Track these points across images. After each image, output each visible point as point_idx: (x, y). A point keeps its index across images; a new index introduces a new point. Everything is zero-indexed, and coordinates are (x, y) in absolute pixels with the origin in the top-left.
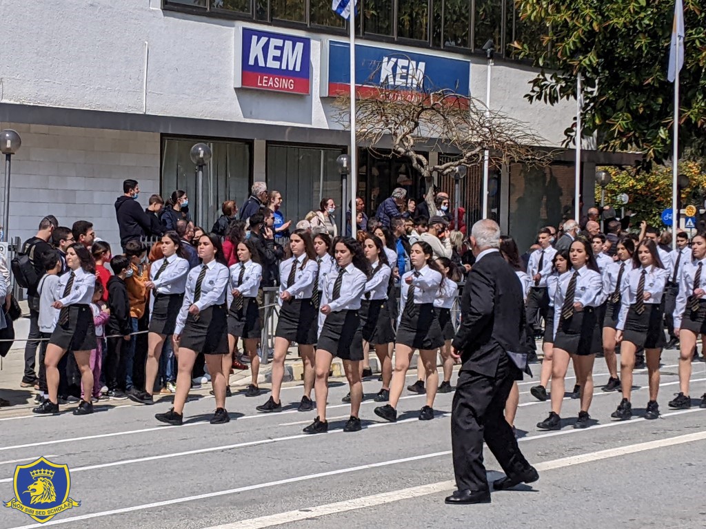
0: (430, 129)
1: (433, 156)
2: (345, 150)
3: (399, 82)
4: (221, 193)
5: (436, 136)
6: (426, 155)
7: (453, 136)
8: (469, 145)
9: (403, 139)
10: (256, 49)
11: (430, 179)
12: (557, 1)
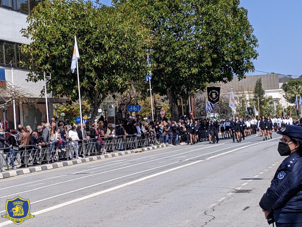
7: (1, 95)
8: (7, 98)
12: (34, 47)
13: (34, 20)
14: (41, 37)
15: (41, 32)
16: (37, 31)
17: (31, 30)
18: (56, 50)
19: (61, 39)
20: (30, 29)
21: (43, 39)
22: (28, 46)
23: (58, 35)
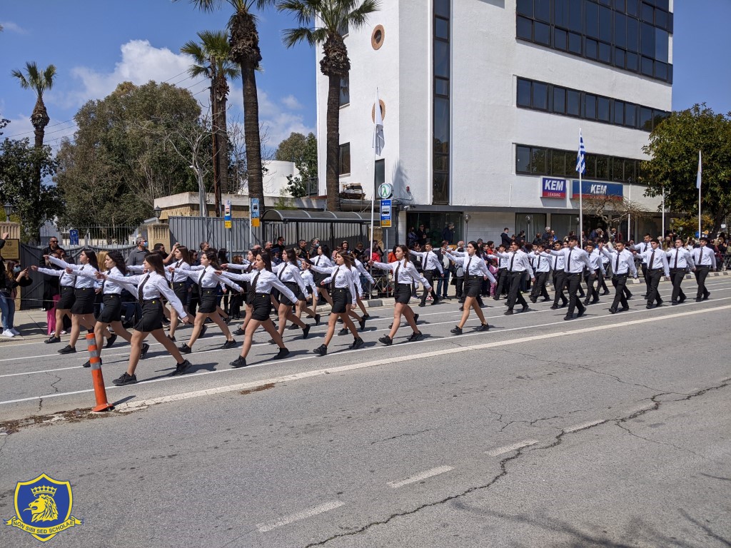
0: (609, 207)
1: (610, 216)
2: (578, 216)
3: (597, 192)
4: (536, 231)
5: (611, 210)
6: (607, 216)
7: (617, 209)
8: (623, 213)
9: (599, 211)
10: (547, 184)
11: (609, 224)
12: (654, 162)
13: (656, 137)
14: (662, 153)
15: (663, 148)
16: (659, 148)
17: (653, 147)
18: (678, 166)
19: (685, 155)
20: (651, 146)
21: (665, 155)
22: (648, 162)
23: (682, 151)
